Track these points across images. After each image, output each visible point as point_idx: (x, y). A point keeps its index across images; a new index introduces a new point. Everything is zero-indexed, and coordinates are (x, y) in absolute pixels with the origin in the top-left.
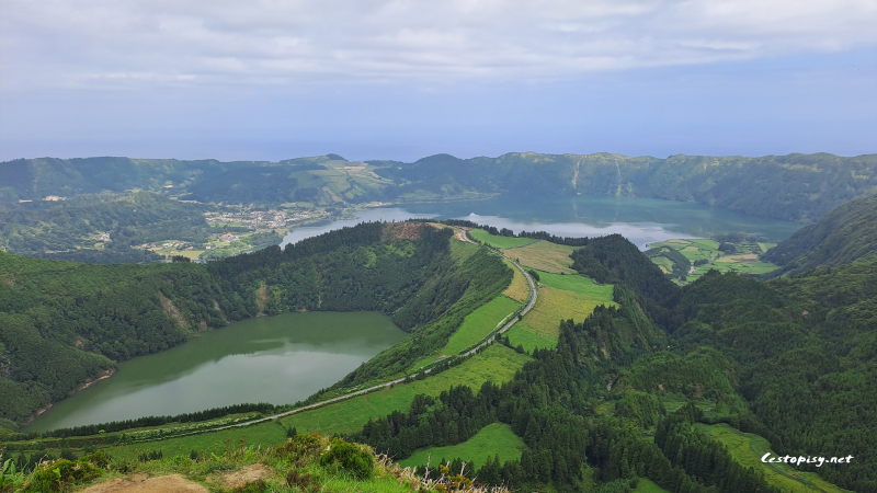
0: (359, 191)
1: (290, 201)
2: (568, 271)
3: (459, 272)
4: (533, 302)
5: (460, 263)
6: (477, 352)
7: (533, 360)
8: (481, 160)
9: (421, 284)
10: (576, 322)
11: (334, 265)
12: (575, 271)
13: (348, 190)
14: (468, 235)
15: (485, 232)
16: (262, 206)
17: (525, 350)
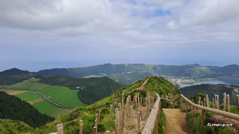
0: (204, 75)
1: (183, 76)
3: (234, 102)
5: (235, 99)
13: (200, 74)
14: (238, 90)
16: (175, 77)
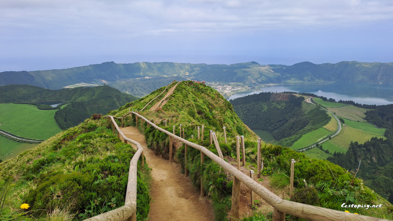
0: (264, 78)
1: (234, 82)
2: (362, 120)
3: (305, 117)
4: (338, 132)
5: (306, 113)
6: (306, 150)
7: (332, 156)
8: (327, 64)
9: (287, 121)
10: (359, 143)
11: (249, 110)
12: (365, 121)
13: (259, 78)
14: (312, 100)
15: (321, 99)
16: (222, 84)
17: (330, 152)
